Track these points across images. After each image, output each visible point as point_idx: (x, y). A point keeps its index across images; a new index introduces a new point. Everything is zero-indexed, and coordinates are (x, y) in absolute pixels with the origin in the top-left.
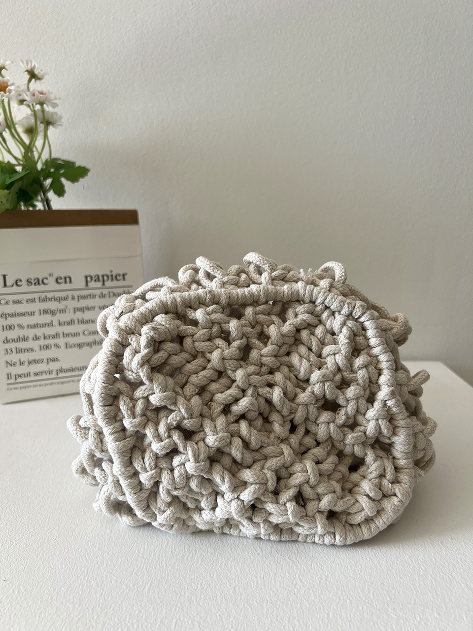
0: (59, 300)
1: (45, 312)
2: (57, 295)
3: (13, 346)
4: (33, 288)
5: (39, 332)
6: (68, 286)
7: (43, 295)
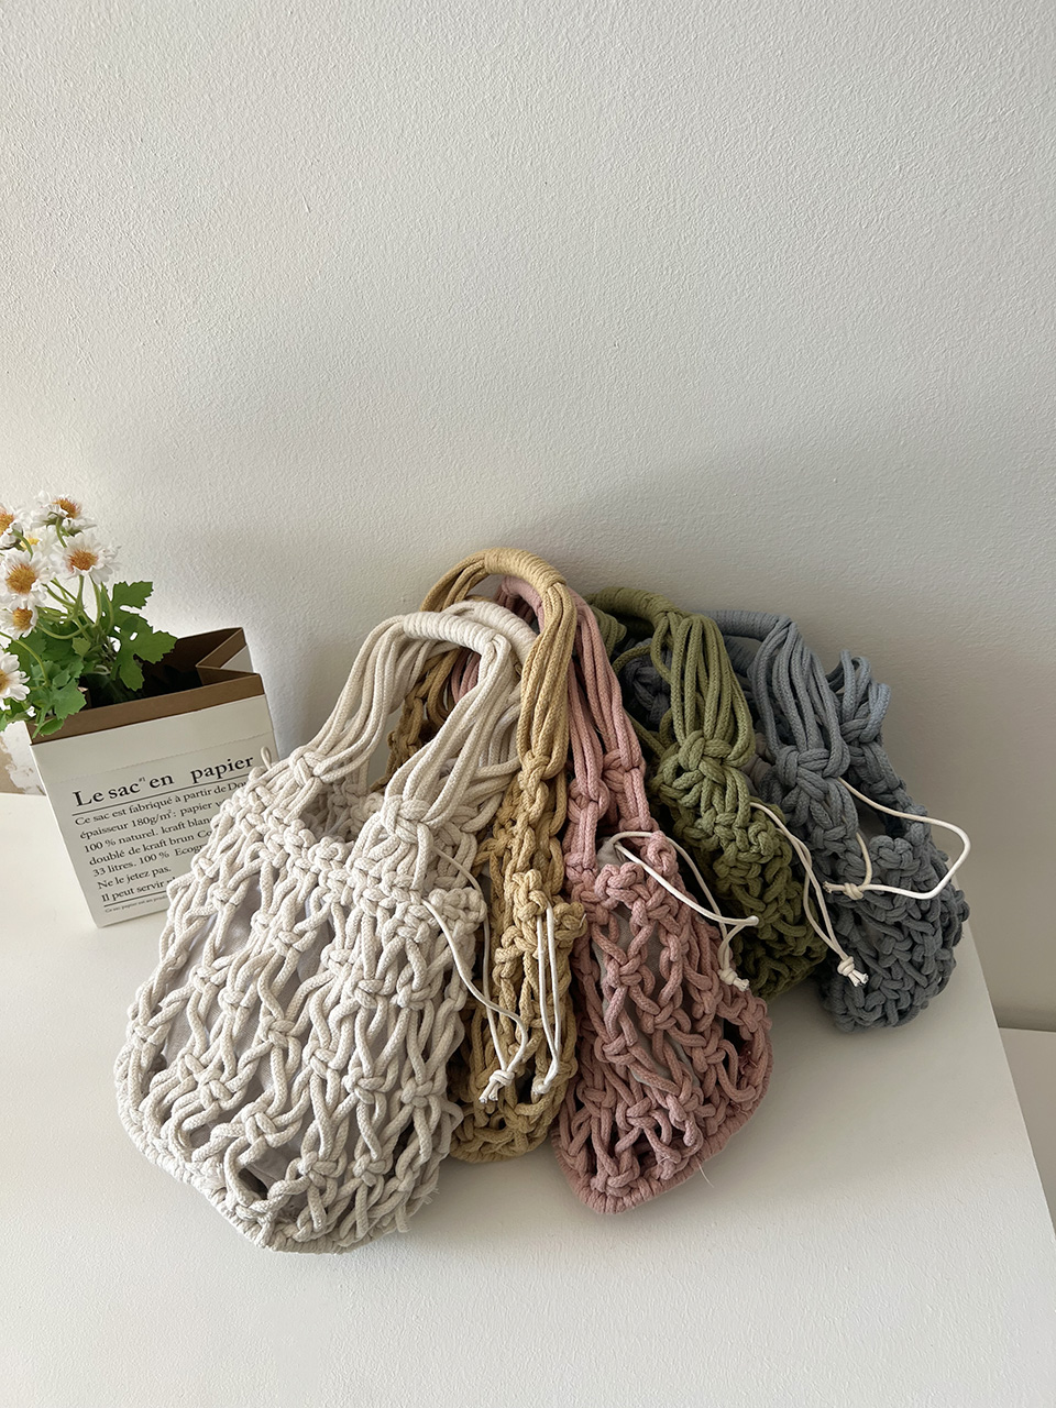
0: (159, 805)
1: (142, 822)
2: (154, 801)
3: (104, 865)
4: (119, 799)
5: (137, 844)
6: (169, 787)
7: (135, 805)
